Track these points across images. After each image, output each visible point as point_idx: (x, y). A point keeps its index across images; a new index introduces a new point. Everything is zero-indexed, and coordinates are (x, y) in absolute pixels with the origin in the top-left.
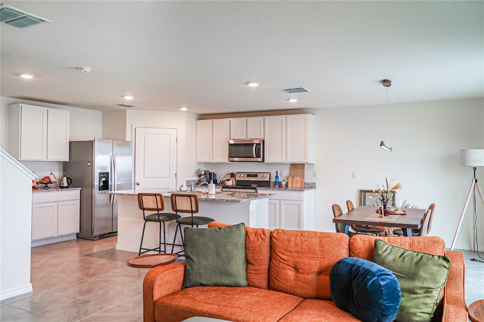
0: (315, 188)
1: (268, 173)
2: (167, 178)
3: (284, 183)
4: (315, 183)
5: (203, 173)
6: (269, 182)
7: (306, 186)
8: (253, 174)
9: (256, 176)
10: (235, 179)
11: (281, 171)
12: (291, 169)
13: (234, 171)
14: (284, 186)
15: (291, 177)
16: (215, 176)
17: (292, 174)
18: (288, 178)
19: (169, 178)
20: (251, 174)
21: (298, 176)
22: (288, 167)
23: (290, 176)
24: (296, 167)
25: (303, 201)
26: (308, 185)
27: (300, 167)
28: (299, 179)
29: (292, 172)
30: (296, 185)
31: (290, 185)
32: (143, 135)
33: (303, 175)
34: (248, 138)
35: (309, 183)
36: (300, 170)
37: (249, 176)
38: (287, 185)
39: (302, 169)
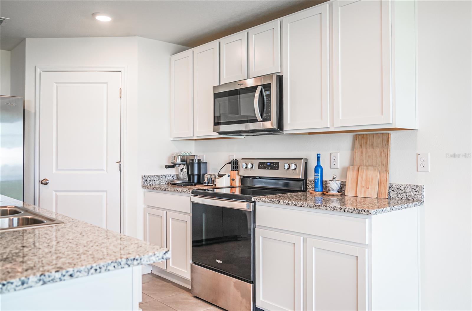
0: (420, 201)
1: (301, 159)
2: (102, 170)
3: (334, 186)
4: (418, 188)
5: (179, 161)
6: (304, 180)
7: (392, 194)
9: (273, 165)
10: (238, 174)
11: (331, 154)
12: (353, 148)
13: (237, 156)
14: (335, 193)
15: (353, 170)
16: (202, 166)
17: (357, 162)
18: (345, 171)
19: (107, 171)
20: (267, 163)
21: (371, 166)
22: (347, 141)
23: (351, 167)
24: (366, 143)
25: (369, 246)
26: (400, 192)
27: (377, 141)
28: (373, 175)
29: (358, 154)
30: (365, 192)
31: (349, 192)
32: (55, 85)
33: (384, 163)
34: (251, 75)
35: (402, 188)
36: (378, 150)
37: (262, 166)
38: (342, 189)
39: (383, 147)
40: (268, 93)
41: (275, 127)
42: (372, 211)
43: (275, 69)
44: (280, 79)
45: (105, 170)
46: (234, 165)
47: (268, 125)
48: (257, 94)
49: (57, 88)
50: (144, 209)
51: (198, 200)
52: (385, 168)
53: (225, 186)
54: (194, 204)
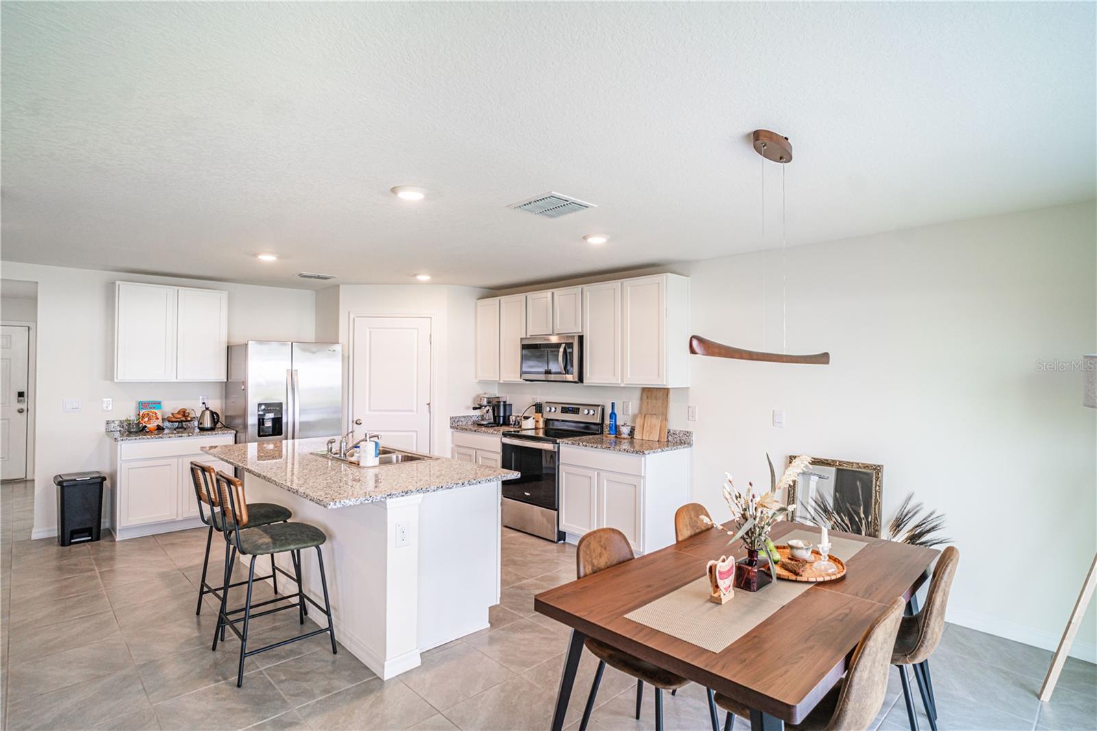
0: (690, 444)
1: (599, 406)
2: (412, 411)
3: (625, 431)
4: (688, 434)
5: (485, 403)
6: (601, 425)
7: (670, 438)
8: (573, 408)
9: (576, 411)
10: (542, 416)
11: (624, 403)
12: (641, 399)
13: (541, 398)
14: (625, 436)
15: (641, 417)
16: (507, 408)
17: (644, 411)
18: (634, 417)
19: (417, 411)
20: (569, 408)
21: (655, 414)
22: (637, 394)
23: (639, 415)
24: (651, 395)
25: (644, 477)
26: (675, 436)
27: (660, 394)
28: (656, 422)
29: (645, 404)
30: (649, 436)
31: (637, 436)
32: (368, 330)
33: (665, 412)
34: (556, 332)
35: (677, 433)
36: (660, 402)
37: (564, 410)
38: (632, 433)
39: (663, 400)
40: (571, 350)
41: (576, 380)
42: (646, 452)
43: (577, 330)
44: (581, 338)
45: (415, 410)
46: (539, 408)
47: (569, 377)
48: (561, 350)
49: (370, 333)
50: (452, 448)
51: (508, 441)
52: (664, 416)
53: (530, 427)
54: (504, 445)
